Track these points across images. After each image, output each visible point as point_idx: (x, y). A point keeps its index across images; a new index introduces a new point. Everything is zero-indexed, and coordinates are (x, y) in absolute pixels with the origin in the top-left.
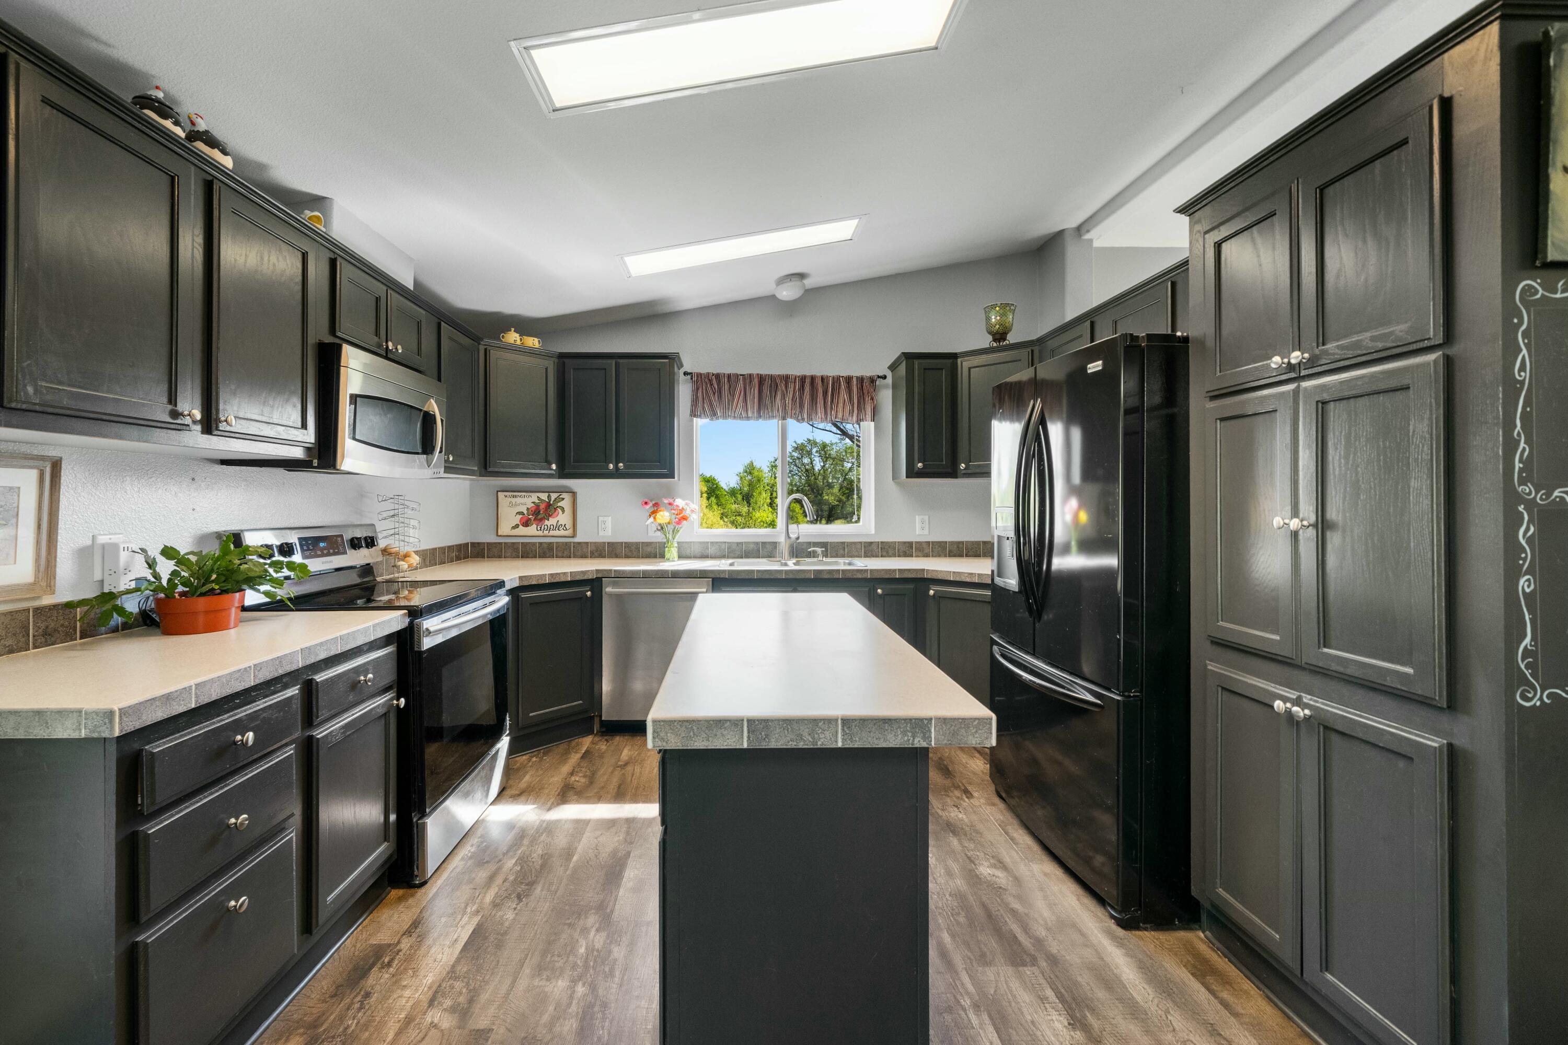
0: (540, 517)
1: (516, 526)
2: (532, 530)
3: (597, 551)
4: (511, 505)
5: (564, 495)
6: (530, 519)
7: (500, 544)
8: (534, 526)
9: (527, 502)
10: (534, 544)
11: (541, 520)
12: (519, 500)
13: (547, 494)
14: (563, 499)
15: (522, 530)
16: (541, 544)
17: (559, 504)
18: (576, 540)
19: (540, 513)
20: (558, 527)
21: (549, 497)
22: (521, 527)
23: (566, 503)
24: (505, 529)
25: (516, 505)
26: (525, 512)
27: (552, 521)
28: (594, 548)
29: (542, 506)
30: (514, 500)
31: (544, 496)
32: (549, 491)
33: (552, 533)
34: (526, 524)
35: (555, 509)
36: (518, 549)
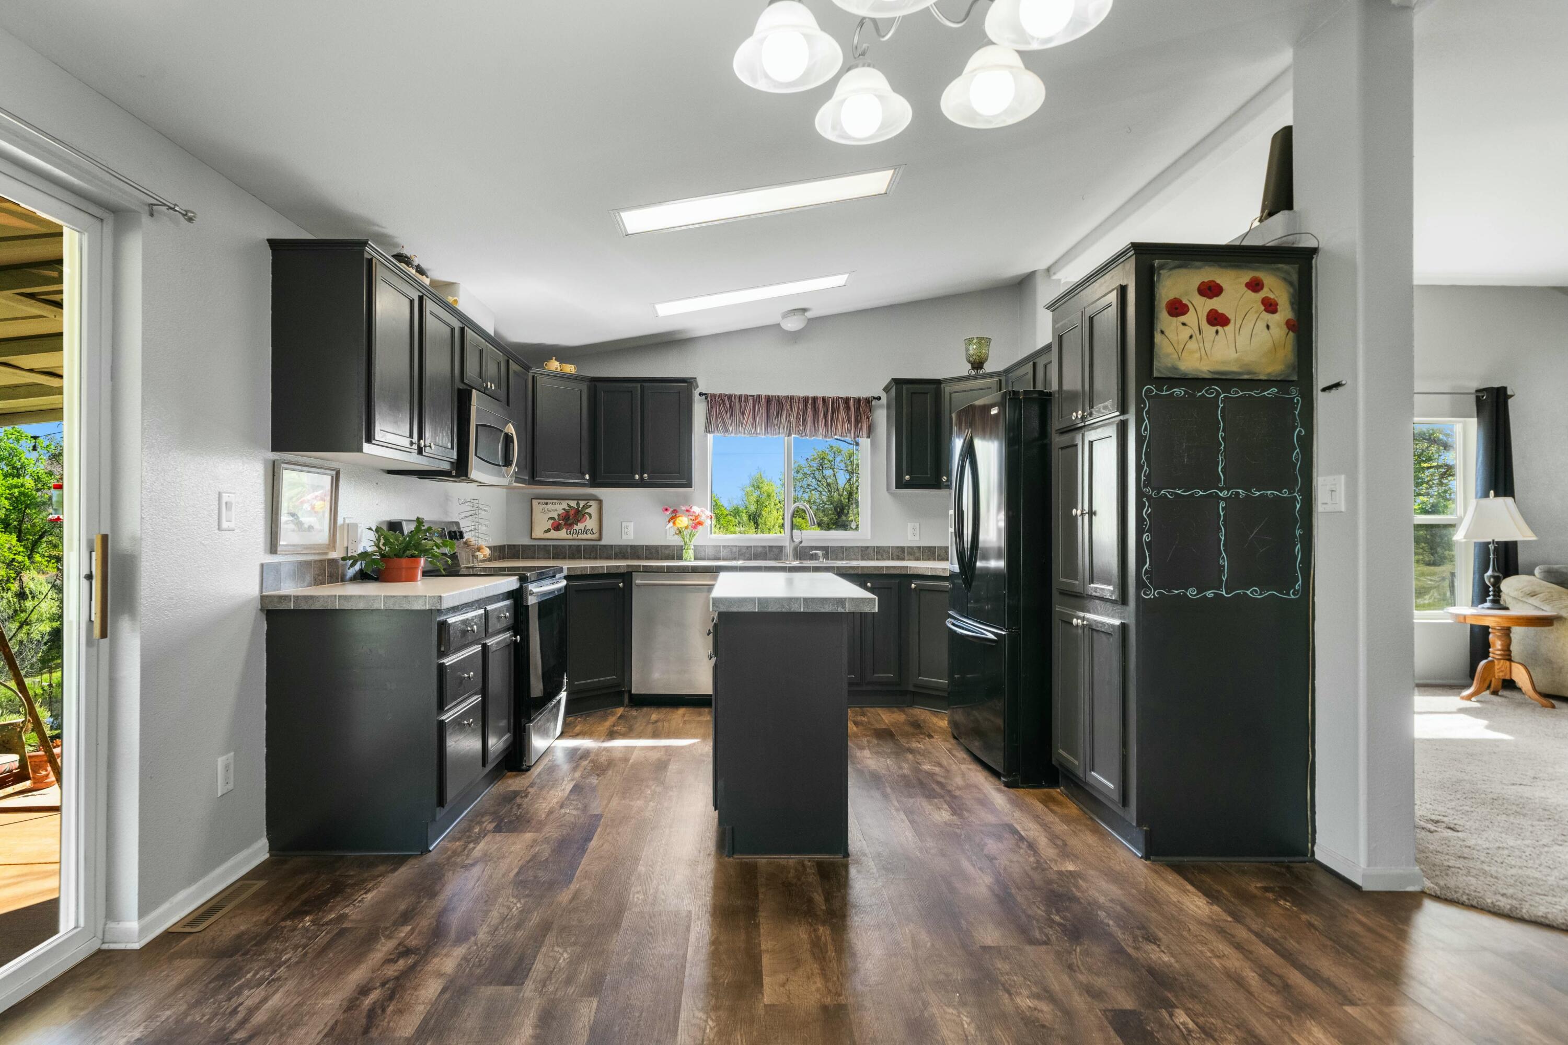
0: (569, 522)
1: (549, 530)
2: (563, 534)
3: (621, 553)
4: (544, 511)
5: (591, 503)
6: (560, 524)
7: (534, 546)
8: (564, 530)
9: (558, 508)
10: (564, 546)
11: (571, 525)
12: (550, 507)
13: (576, 502)
14: (590, 506)
15: (554, 534)
16: (570, 546)
17: (587, 511)
18: (603, 543)
19: (570, 519)
20: (586, 531)
21: (578, 504)
22: (552, 531)
23: (593, 510)
24: (538, 533)
25: (548, 511)
26: (556, 517)
27: (580, 526)
28: (617, 550)
29: (572, 512)
30: (546, 507)
31: (573, 504)
32: (577, 498)
33: (580, 536)
34: (557, 528)
35: (584, 515)
36: (549, 550)
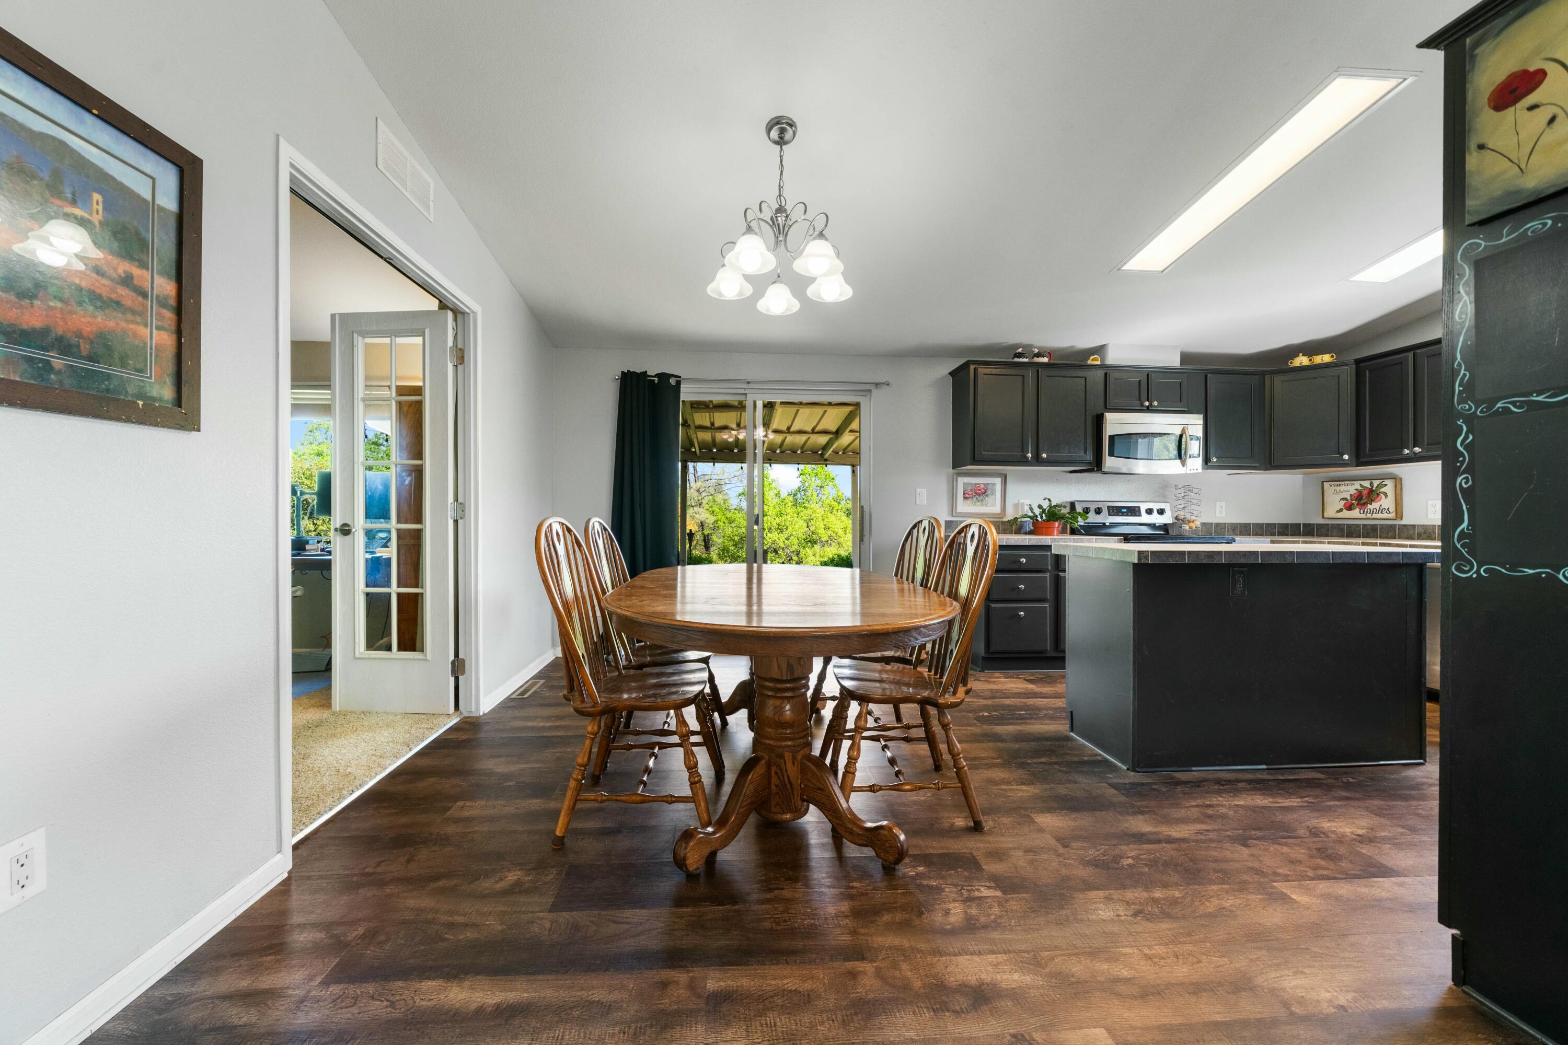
0: (1362, 502)
1: (1341, 510)
2: (1356, 513)
3: (1425, 533)
4: (1336, 492)
5: (1386, 482)
6: (1353, 504)
7: (1327, 525)
8: (1358, 510)
9: (1350, 489)
10: (1358, 526)
11: (1365, 504)
12: (1342, 488)
13: (1369, 482)
14: (1386, 485)
15: (1346, 514)
16: (1365, 525)
17: (1382, 490)
18: (1403, 522)
19: (1363, 499)
20: (1381, 511)
21: (1371, 484)
22: (1345, 510)
23: (1389, 488)
24: (1331, 512)
25: (1340, 492)
26: (1349, 498)
27: (1375, 505)
28: (1421, 530)
29: (1365, 493)
30: (1338, 488)
31: (1367, 484)
32: (1371, 478)
33: (1375, 516)
34: (1350, 507)
35: (1378, 495)
36: (1343, 530)
